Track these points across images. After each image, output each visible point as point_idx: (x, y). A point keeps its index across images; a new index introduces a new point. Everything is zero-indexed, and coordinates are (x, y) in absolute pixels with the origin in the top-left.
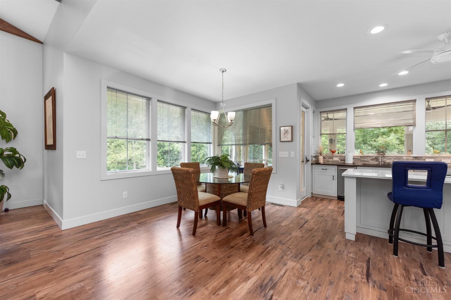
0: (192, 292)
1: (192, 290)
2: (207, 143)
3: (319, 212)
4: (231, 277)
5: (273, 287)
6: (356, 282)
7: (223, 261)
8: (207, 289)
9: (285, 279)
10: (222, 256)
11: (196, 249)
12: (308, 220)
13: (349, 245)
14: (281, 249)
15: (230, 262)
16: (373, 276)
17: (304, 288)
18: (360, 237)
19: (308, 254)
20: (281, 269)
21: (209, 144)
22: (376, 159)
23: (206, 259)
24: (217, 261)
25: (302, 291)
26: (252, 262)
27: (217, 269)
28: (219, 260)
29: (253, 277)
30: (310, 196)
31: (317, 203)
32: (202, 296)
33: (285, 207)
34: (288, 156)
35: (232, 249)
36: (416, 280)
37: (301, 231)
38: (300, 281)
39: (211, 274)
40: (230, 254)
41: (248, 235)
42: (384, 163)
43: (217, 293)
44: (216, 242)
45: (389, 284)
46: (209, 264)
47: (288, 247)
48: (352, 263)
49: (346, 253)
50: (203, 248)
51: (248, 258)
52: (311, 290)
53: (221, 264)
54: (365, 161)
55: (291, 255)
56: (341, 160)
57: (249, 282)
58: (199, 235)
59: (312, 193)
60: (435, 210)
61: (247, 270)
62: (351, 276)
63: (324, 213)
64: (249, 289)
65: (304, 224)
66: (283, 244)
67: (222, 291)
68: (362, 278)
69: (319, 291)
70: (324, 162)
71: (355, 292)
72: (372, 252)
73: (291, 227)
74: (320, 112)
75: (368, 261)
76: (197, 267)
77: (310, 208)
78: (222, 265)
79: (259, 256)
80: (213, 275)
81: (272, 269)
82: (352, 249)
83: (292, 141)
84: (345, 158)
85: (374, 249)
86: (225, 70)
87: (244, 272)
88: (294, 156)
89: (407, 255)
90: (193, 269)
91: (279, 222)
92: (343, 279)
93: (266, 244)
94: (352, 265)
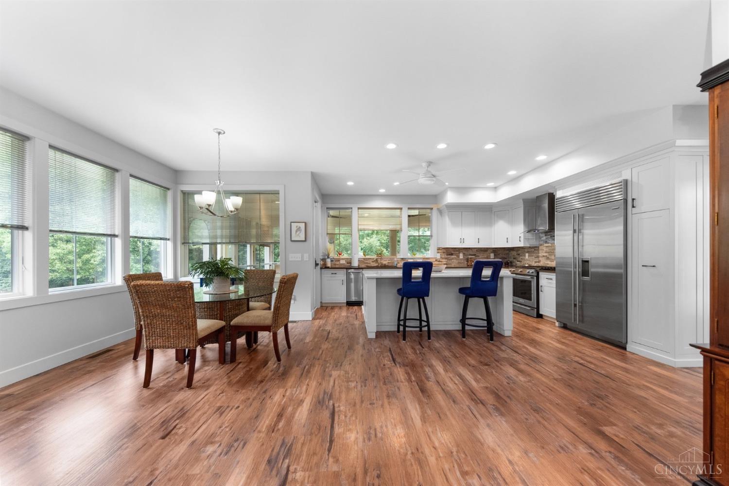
0: (242, 443)
1: (241, 442)
2: (161, 239)
3: (335, 320)
4: (281, 409)
5: (331, 397)
6: (388, 368)
7: (260, 399)
8: (260, 432)
9: (337, 387)
10: (255, 395)
11: (208, 401)
12: (330, 331)
13: (372, 342)
14: (319, 364)
15: (271, 396)
16: (397, 360)
17: (356, 387)
18: (379, 334)
19: (346, 361)
20: (329, 381)
21: (162, 241)
22: (376, 261)
23: (233, 407)
24: (253, 402)
25: (356, 390)
26: (297, 386)
27: (259, 409)
28: (253, 400)
29: (305, 398)
30: (319, 306)
31: (330, 312)
32: (258, 441)
33: (299, 323)
34: (300, 259)
35: (263, 384)
36: (420, 353)
37: (328, 342)
38: (350, 383)
39: (255, 416)
40: (264, 390)
41: (273, 362)
42: (382, 264)
43: (276, 429)
44: (234, 384)
45: (407, 361)
46: (242, 409)
47: (325, 360)
48: (380, 356)
49: (373, 349)
50: (220, 397)
51: (289, 384)
52: (362, 386)
53: (259, 403)
54: (367, 263)
55: (331, 366)
56: (347, 263)
57: (305, 404)
58: (198, 384)
59: (321, 302)
60: (426, 298)
61: (296, 395)
62: (384, 365)
63: (341, 321)
64: (309, 410)
65: (328, 336)
66: (319, 359)
67: (281, 425)
68: (391, 364)
69: (368, 385)
70: (331, 266)
71: (391, 374)
72: (390, 343)
73: (317, 341)
74: (327, 208)
75: (390, 350)
76: (228, 418)
77: (325, 319)
78: (261, 403)
79: (300, 378)
80: (257, 417)
81: (320, 384)
82: (376, 345)
83: (305, 241)
84: (351, 261)
85: (390, 341)
86: (222, 132)
87: (294, 398)
88: (308, 260)
89: (410, 339)
90: (223, 423)
91: (302, 340)
92: (380, 369)
93: (301, 365)
94: (381, 357)
